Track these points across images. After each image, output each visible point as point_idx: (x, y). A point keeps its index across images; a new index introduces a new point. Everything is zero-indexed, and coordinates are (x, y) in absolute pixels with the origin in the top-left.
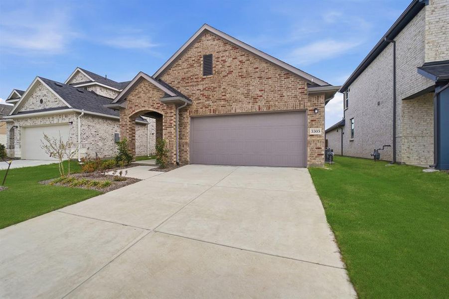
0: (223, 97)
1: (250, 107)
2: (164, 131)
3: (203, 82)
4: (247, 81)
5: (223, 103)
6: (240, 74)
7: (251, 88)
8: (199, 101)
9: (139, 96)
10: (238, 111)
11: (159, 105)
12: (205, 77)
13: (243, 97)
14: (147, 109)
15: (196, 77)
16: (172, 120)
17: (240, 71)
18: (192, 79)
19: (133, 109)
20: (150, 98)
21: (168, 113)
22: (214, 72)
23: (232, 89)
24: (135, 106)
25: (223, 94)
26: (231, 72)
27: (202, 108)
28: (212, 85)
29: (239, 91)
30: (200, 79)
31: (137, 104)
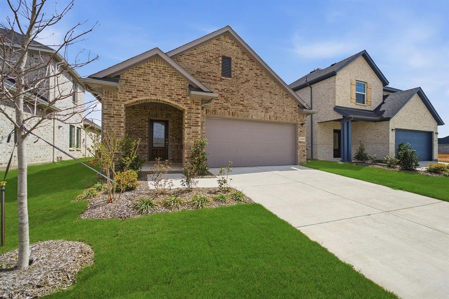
0: (241, 102)
1: (263, 116)
2: (186, 129)
3: (222, 83)
4: (261, 92)
5: (241, 107)
6: (255, 85)
7: (264, 99)
8: (217, 101)
10: (254, 117)
11: (180, 97)
12: (224, 78)
13: (258, 106)
14: (160, 98)
15: (214, 75)
16: (198, 118)
17: (255, 82)
18: (209, 76)
19: (134, 95)
20: (165, 85)
21: (193, 109)
22: (233, 76)
23: (249, 97)
24: (138, 90)
25: (242, 99)
26: (248, 81)
27: (220, 109)
28: (231, 88)
29: (254, 99)
30: (219, 79)
31: (141, 89)
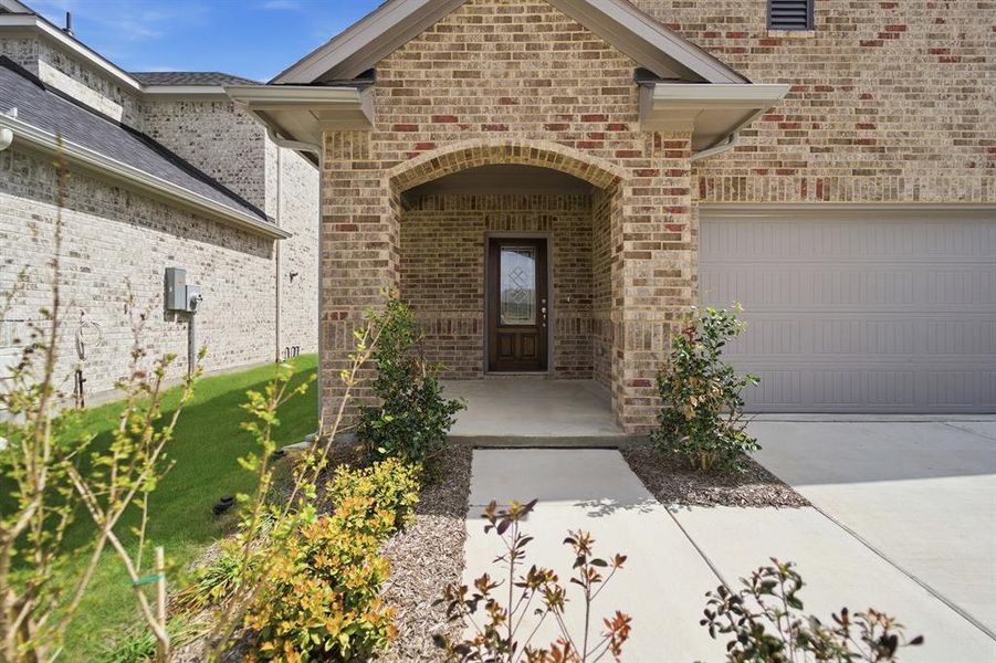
0: (863, 134)
1: (977, 185)
2: (629, 263)
3: (767, 59)
4: (963, 74)
5: (860, 156)
6: (936, 44)
7: (981, 105)
8: (749, 141)
9: (463, 65)
10: (929, 196)
11: (600, 127)
12: (780, 34)
13: (946, 141)
14: (521, 140)
15: (734, 28)
16: (680, 210)
17: (935, 29)
18: (713, 35)
19: (424, 137)
20: (540, 83)
21: (654, 173)
22: (819, 20)
23: (903, 103)
24: (437, 119)
25: (864, 119)
26: (895, 31)
27: (762, 172)
28: (814, 74)
29: (929, 112)
30: (754, 43)
31: (448, 110)
